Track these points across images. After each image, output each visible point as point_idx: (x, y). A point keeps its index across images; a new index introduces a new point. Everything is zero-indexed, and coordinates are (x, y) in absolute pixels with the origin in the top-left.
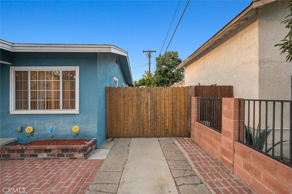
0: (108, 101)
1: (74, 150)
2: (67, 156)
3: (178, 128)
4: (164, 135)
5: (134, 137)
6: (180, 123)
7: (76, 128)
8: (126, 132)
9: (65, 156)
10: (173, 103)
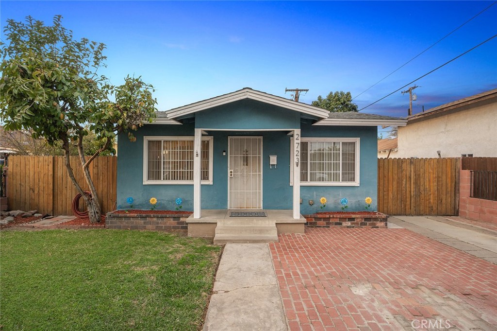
1: (376, 219)
2: (370, 225)
3: (444, 206)
6: (446, 199)
7: (368, 200)
9: (368, 224)
10: (438, 177)
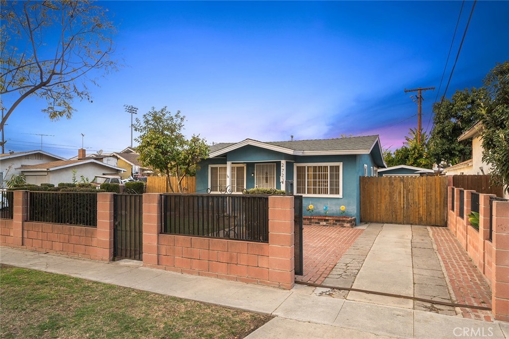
0: (362, 189)
1: (344, 221)
4: (417, 223)
5: (387, 223)
6: (435, 212)
7: (343, 207)
8: (379, 217)
9: (338, 224)
